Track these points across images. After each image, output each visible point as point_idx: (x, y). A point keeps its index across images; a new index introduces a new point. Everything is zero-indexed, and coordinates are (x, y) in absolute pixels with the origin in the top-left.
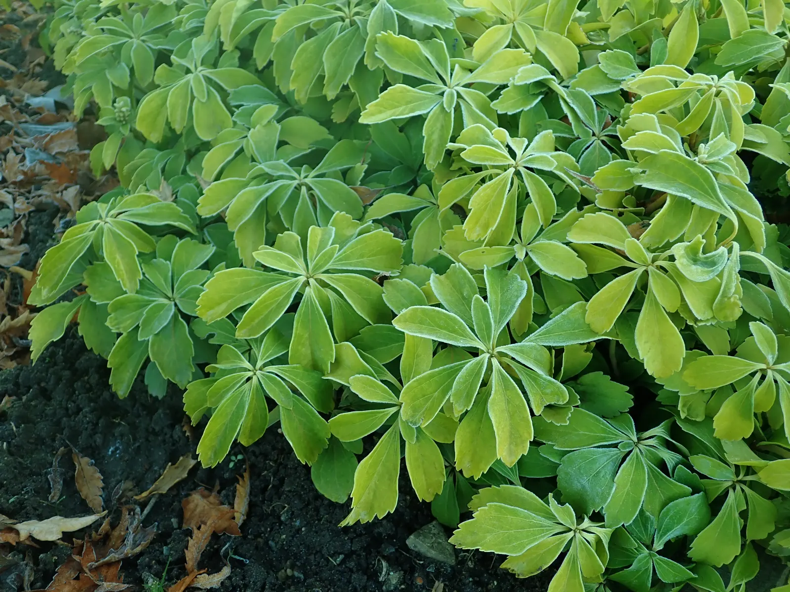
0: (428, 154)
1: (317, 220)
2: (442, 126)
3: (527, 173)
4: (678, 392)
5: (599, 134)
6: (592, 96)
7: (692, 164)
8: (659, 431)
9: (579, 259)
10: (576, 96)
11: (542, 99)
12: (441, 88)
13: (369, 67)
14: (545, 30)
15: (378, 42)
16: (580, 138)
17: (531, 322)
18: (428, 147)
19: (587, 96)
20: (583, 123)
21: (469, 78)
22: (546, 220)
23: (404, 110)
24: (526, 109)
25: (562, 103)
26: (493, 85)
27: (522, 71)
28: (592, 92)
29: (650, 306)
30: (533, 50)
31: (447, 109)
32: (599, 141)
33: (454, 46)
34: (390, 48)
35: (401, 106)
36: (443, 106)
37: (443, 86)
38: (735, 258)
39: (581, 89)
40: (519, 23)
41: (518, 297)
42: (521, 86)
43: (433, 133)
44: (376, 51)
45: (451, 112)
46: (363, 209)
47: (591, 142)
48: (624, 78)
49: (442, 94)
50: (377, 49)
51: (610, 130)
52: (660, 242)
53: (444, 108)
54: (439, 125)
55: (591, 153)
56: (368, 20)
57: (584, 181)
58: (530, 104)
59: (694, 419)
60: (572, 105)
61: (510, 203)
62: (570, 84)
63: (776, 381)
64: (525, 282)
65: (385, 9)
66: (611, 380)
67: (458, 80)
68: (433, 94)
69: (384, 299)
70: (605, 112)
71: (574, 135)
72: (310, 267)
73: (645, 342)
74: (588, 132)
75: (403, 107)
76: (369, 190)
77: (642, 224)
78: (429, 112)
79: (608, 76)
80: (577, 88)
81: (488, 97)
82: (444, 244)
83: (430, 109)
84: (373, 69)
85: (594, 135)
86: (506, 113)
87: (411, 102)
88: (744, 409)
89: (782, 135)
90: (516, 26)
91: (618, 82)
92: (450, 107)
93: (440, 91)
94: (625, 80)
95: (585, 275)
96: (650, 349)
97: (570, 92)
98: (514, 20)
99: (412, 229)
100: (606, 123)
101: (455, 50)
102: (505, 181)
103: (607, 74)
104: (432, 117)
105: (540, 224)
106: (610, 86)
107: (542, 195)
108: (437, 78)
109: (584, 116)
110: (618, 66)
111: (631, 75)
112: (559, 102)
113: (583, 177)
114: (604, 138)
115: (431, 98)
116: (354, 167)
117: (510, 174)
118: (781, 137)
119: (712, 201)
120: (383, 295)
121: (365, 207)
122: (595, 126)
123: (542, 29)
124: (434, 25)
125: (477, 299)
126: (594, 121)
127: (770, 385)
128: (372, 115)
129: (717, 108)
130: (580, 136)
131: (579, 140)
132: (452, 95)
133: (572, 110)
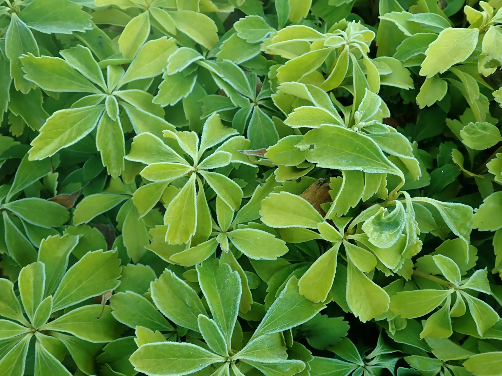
0: (109, 165)
1: (29, 240)
2: (114, 135)
3: (208, 174)
4: (386, 319)
5: (255, 99)
6: (239, 66)
7: (354, 135)
8: (378, 351)
9: (278, 240)
10: (225, 68)
11: (197, 80)
12: (101, 97)
13: (23, 91)
14: (179, 10)
15: (23, 64)
16: (241, 108)
17: (252, 302)
18: (107, 159)
19: (235, 67)
20: (238, 92)
21: (125, 78)
22: (236, 203)
23: (71, 133)
24: (186, 96)
25: (216, 80)
26: (149, 80)
27: (170, 60)
28: (238, 61)
29: (353, 273)
30: (174, 33)
31: (113, 119)
32: (257, 107)
33: (100, 43)
34: (37, 69)
35: (66, 131)
36: (108, 116)
37: (101, 94)
38: (410, 209)
39: (227, 60)
40: (154, 9)
41: (236, 295)
42: (174, 75)
43: (107, 145)
44: (25, 74)
45: (117, 120)
46: (68, 212)
47: (251, 111)
48: (261, 40)
49: (103, 102)
50: (24, 71)
51: (263, 94)
52: (345, 210)
53: (110, 118)
54: (110, 135)
55: (255, 122)
56: (4, 40)
57: (257, 155)
58: (188, 90)
59: (400, 329)
60: (225, 79)
61: (200, 203)
62: (216, 56)
63: (464, 299)
64: (237, 273)
65: (19, 26)
66: (328, 317)
67: (114, 84)
68: (94, 106)
69: (115, 316)
70: (254, 75)
71: (233, 106)
72: (32, 322)
73: (356, 302)
74: (246, 101)
75: (69, 130)
76: (68, 195)
77: (319, 184)
78: (96, 127)
79: (247, 41)
80: (224, 60)
81: (147, 92)
82: (152, 237)
83: (96, 124)
84: (27, 93)
85: (251, 101)
86: (169, 105)
87: (74, 123)
88: (443, 324)
89: (402, 62)
90: (151, 12)
91: (258, 44)
92: (115, 116)
93: (100, 101)
94: (262, 42)
95: (286, 250)
96: (361, 306)
97: (218, 64)
98: (148, 7)
99: (119, 223)
100: (257, 85)
101: (102, 47)
102: (191, 190)
103: (246, 40)
104: (101, 131)
105: (232, 211)
106: (251, 51)
107: (227, 189)
108: (93, 87)
109: (238, 86)
110: (252, 30)
111: (266, 36)
112: (213, 79)
113: (256, 152)
114: (260, 103)
115: (94, 110)
116: (47, 176)
117: (193, 181)
118: (401, 64)
119: (379, 164)
120: (113, 313)
121: (70, 211)
122: (250, 93)
123: (176, 10)
124: (73, 32)
125: (202, 318)
126: (247, 89)
127: (460, 303)
128: (40, 149)
129: (354, 63)
130: (240, 106)
131: (240, 110)
132: (113, 102)
133: (226, 84)
